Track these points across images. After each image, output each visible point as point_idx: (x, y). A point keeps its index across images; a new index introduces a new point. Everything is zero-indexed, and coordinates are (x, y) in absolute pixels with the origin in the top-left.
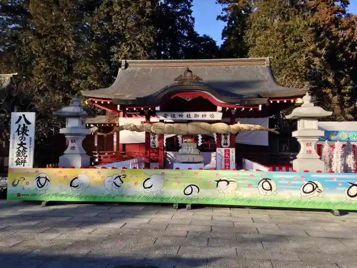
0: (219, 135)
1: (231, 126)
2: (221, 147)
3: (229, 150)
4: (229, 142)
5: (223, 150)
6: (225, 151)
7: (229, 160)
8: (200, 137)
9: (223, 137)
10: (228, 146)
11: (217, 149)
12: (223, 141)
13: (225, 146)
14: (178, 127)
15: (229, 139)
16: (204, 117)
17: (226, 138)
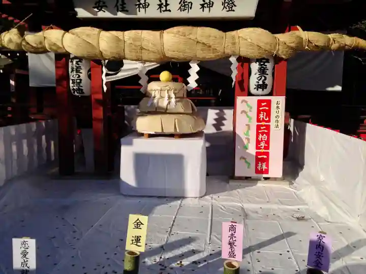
0: (244, 61)
1: (278, 36)
2: (250, 94)
3: (269, 102)
4: (269, 81)
5: (253, 101)
6: (260, 102)
7: (268, 127)
8: (194, 68)
9: (255, 67)
10: (267, 91)
11: (239, 100)
12: (254, 80)
13: (260, 91)
14: (135, 40)
15: (269, 72)
16: (206, 10)
17: (262, 71)
